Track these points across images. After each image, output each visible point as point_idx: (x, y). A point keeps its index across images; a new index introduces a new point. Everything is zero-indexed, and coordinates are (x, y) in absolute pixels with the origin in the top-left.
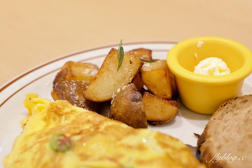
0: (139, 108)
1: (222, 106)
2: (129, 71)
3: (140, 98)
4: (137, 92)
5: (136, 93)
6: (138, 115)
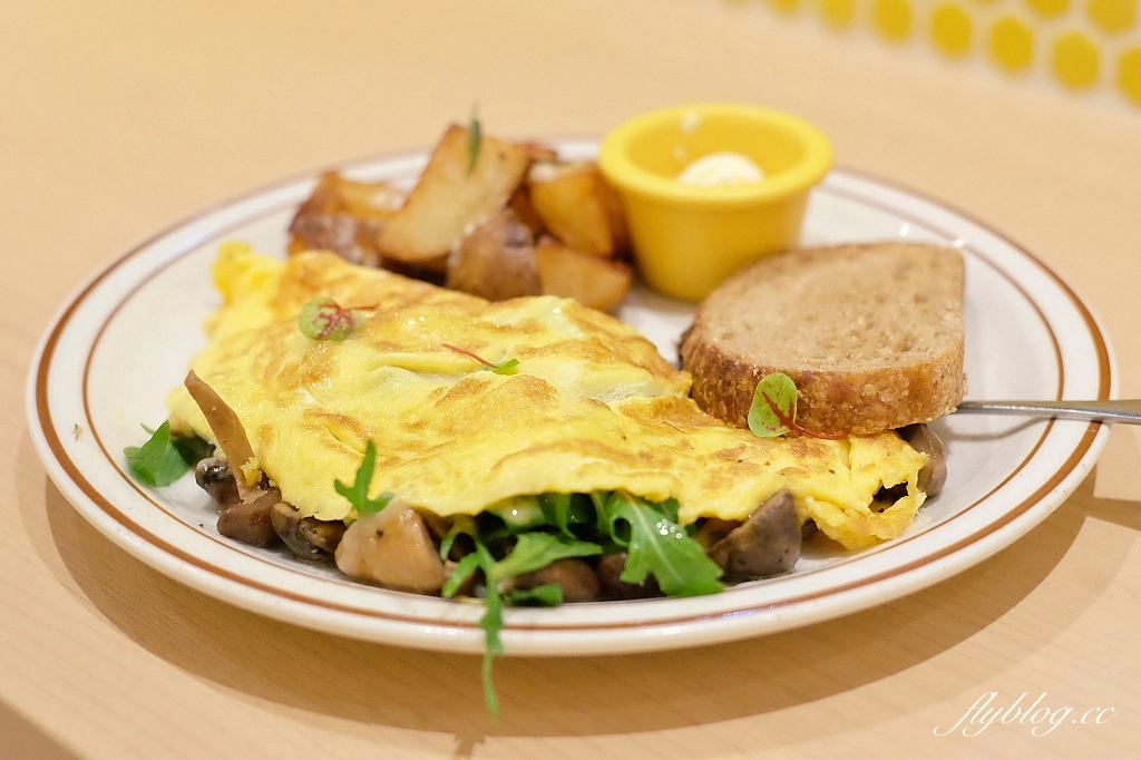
0: (525, 265)
3: (526, 239)
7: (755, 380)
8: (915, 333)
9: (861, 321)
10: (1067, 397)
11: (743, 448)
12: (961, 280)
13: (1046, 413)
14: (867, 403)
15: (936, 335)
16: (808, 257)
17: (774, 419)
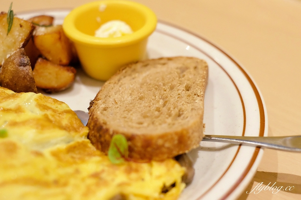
0: (26, 73)
1: (120, 71)
2: (19, 36)
3: (28, 62)
4: (25, 56)
5: (23, 57)
6: (26, 80)
7: (111, 136)
8: (183, 108)
9: (161, 102)
10: (246, 135)
11: (103, 171)
12: (206, 78)
13: (238, 142)
14: (159, 148)
15: (192, 109)
16: (147, 63)
17: (118, 155)
